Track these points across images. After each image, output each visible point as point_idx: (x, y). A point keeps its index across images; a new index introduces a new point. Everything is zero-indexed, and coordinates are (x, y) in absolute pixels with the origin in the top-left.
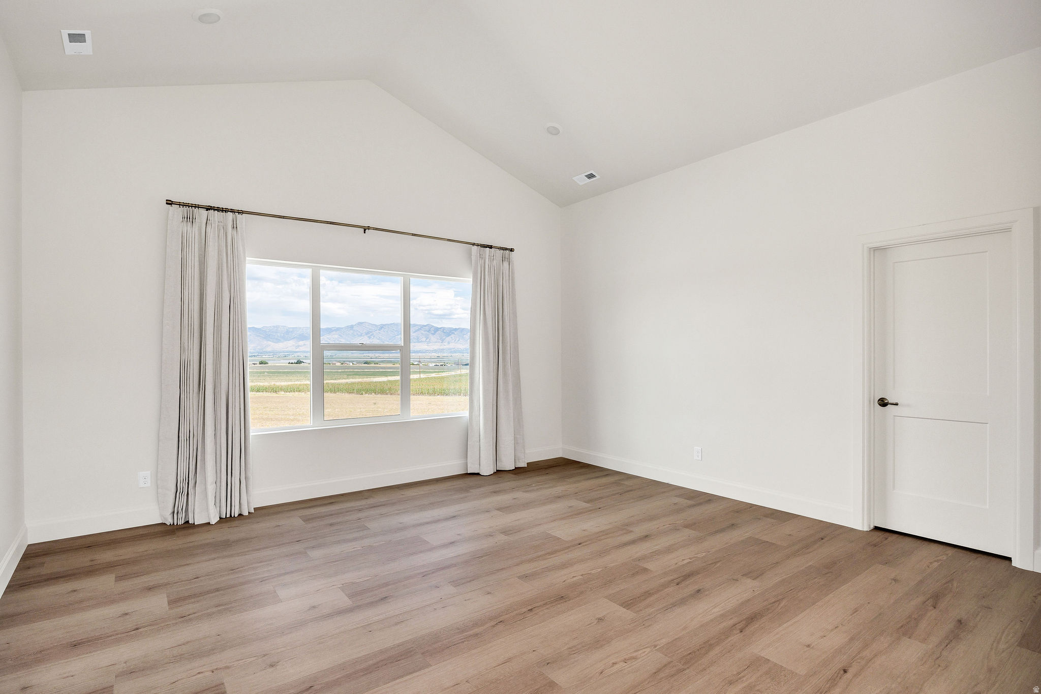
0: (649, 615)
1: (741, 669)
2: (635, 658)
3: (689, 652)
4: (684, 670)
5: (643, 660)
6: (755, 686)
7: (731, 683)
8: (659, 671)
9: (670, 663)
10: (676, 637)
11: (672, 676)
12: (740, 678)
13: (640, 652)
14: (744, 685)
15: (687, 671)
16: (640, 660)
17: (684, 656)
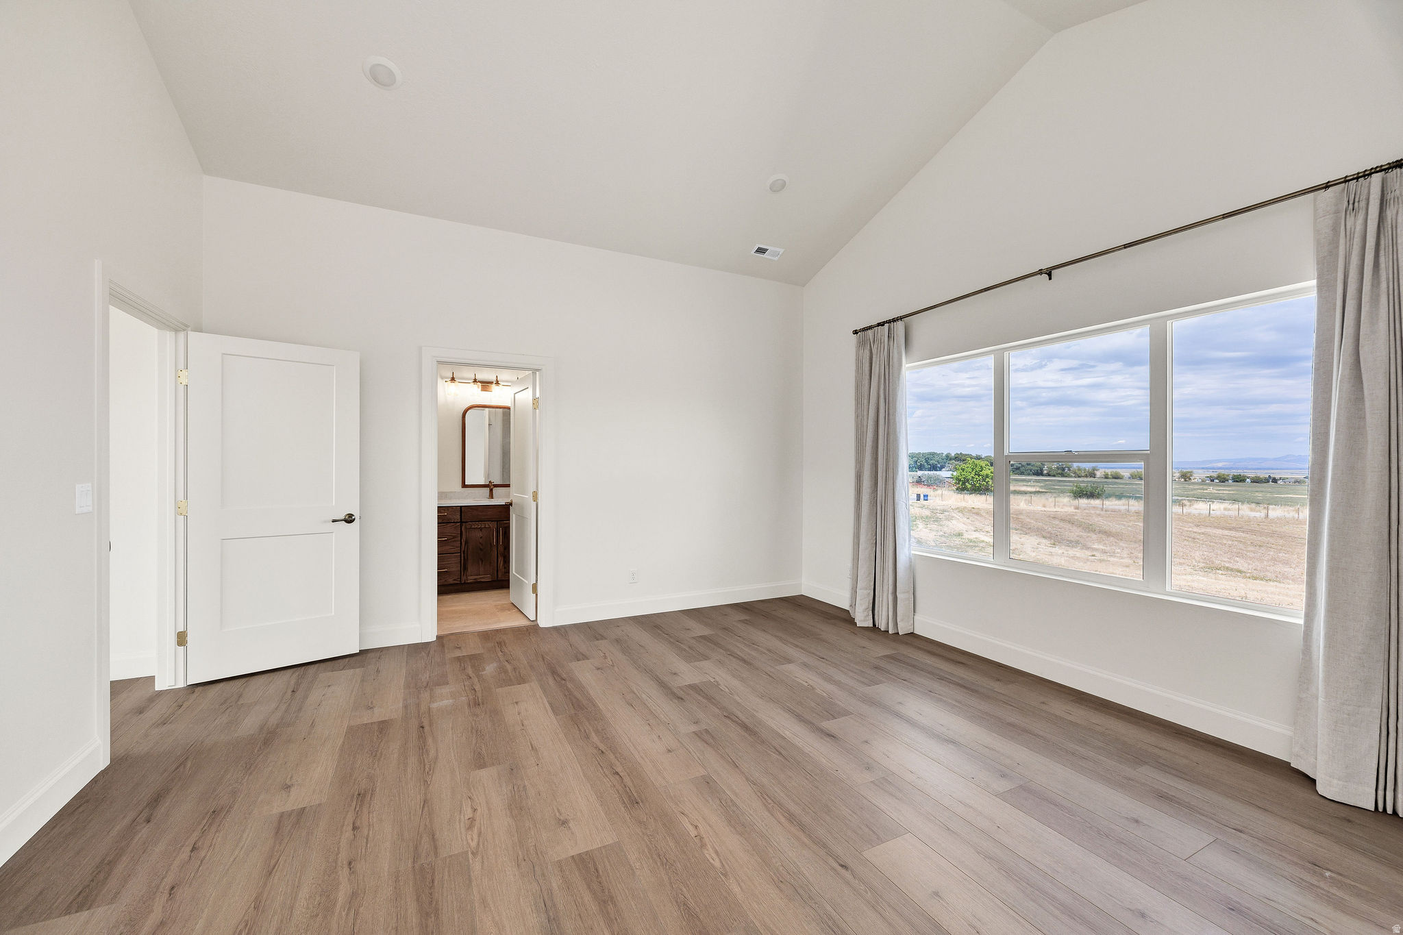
0: (543, 875)
1: (358, 921)
2: (470, 828)
3: (436, 882)
4: (414, 862)
5: (461, 833)
6: (325, 917)
7: (354, 895)
8: (433, 838)
9: (436, 854)
10: (474, 883)
11: (416, 848)
12: (349, 909)
13: (475, 837)
14: (338, 906)
15: (410, 865)
16: (463, 831)
17: (434, 873)
